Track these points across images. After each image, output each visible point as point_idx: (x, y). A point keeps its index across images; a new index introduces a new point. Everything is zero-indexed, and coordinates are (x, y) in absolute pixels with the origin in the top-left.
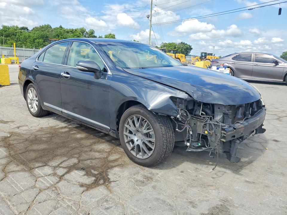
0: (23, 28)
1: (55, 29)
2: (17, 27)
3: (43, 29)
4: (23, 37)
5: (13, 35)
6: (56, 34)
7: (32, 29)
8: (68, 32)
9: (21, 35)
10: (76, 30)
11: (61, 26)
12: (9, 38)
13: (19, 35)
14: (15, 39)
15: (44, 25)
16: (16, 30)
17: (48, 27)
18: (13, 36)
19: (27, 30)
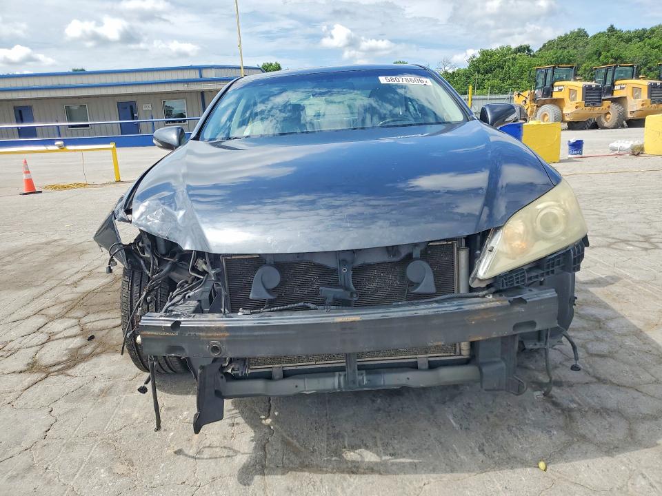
0: (521, 49)
1: (595, 37)
2: (509, 49)
3: (565, 44)
4: (517, 68)
5: (499, 67)
6: (595, 49)
7: (541, 46)
8: (629, 40)
9: (513, 65)
10: (652, 31)
11: (612, 26)
12: (490, 75)
13: (511, 65)
14: (501, 76)
15: (569, 33)
16: (505, 55)
17: (581, 34)
18: (498, 69)
19: (529, 51)
